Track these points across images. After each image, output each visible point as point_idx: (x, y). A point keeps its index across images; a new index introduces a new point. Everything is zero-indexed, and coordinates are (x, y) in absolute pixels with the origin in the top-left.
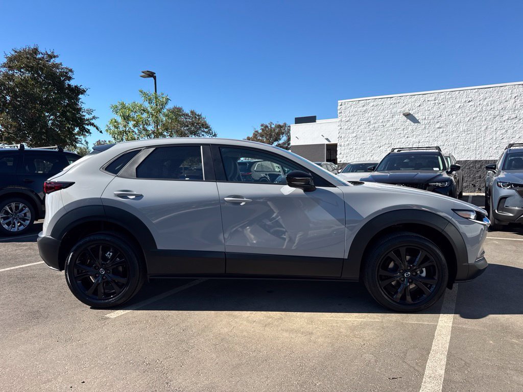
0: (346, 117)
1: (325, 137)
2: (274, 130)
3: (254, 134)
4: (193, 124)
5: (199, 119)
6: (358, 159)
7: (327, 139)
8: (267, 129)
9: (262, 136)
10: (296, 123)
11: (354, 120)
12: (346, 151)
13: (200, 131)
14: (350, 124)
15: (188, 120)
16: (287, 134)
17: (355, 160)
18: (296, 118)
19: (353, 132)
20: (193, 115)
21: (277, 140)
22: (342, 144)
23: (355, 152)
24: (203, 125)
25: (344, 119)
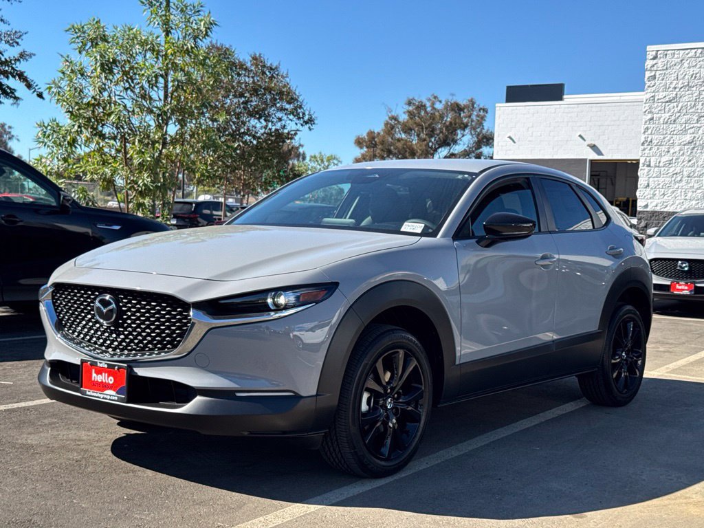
0: (666, 89)
1: (588, 142)
2: (442, 117)
3: (386, 124)
4: (255, 91)
5: (272, 78)
6: (694, 202)
7: (594, 147)
8: (423, 113)
9: (407, 129)
10: (508, 100)
11: (687, 98)
12: (661, 179)
13: (272, 110)
14: (676, 110)
15: (243, 79)
16: (474, 129)
17: (686, 205)
18: (509, 88)
19: (685, 131)
20: (257, 65)
21: (448, 145)
22: (653, 159)
23: (688, 183)
24: (281, 93)
25: (661, 95)
